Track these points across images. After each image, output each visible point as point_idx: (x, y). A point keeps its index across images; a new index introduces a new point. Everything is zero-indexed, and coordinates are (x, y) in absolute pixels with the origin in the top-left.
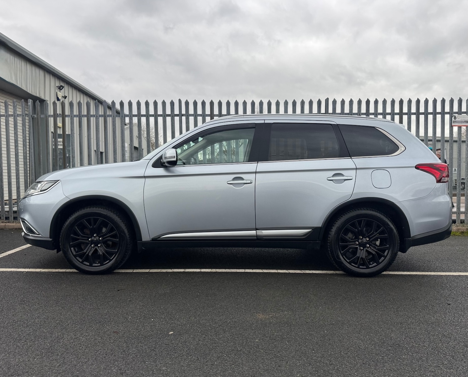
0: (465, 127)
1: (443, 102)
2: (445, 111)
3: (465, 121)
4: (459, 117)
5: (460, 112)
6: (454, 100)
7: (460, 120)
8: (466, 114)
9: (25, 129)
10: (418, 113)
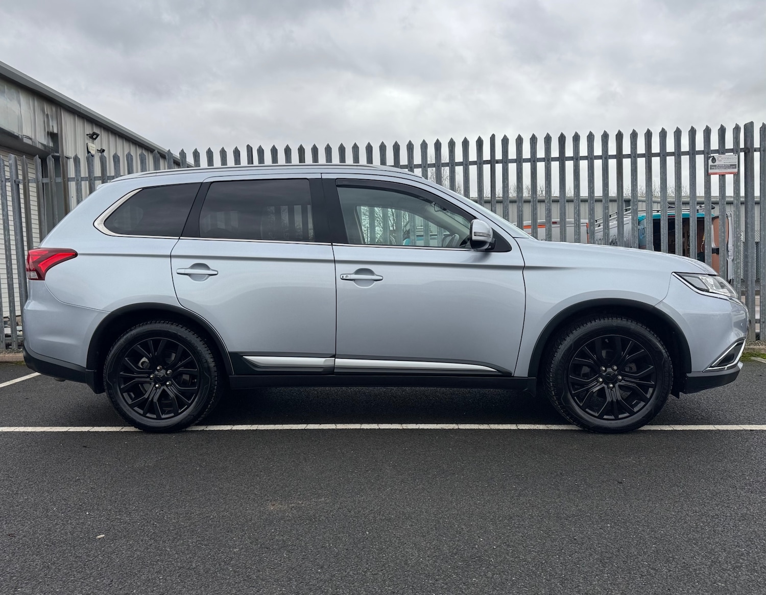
0: (733, 175)
1: (692, 134)
2: (696, 150)
3: (731, 165)
4: (720, 159)
5: (722, 150)
6: (710, 129)
7: (722, 163)
8: (732, 154)
9: (5, 202)
10: (648, 154)
